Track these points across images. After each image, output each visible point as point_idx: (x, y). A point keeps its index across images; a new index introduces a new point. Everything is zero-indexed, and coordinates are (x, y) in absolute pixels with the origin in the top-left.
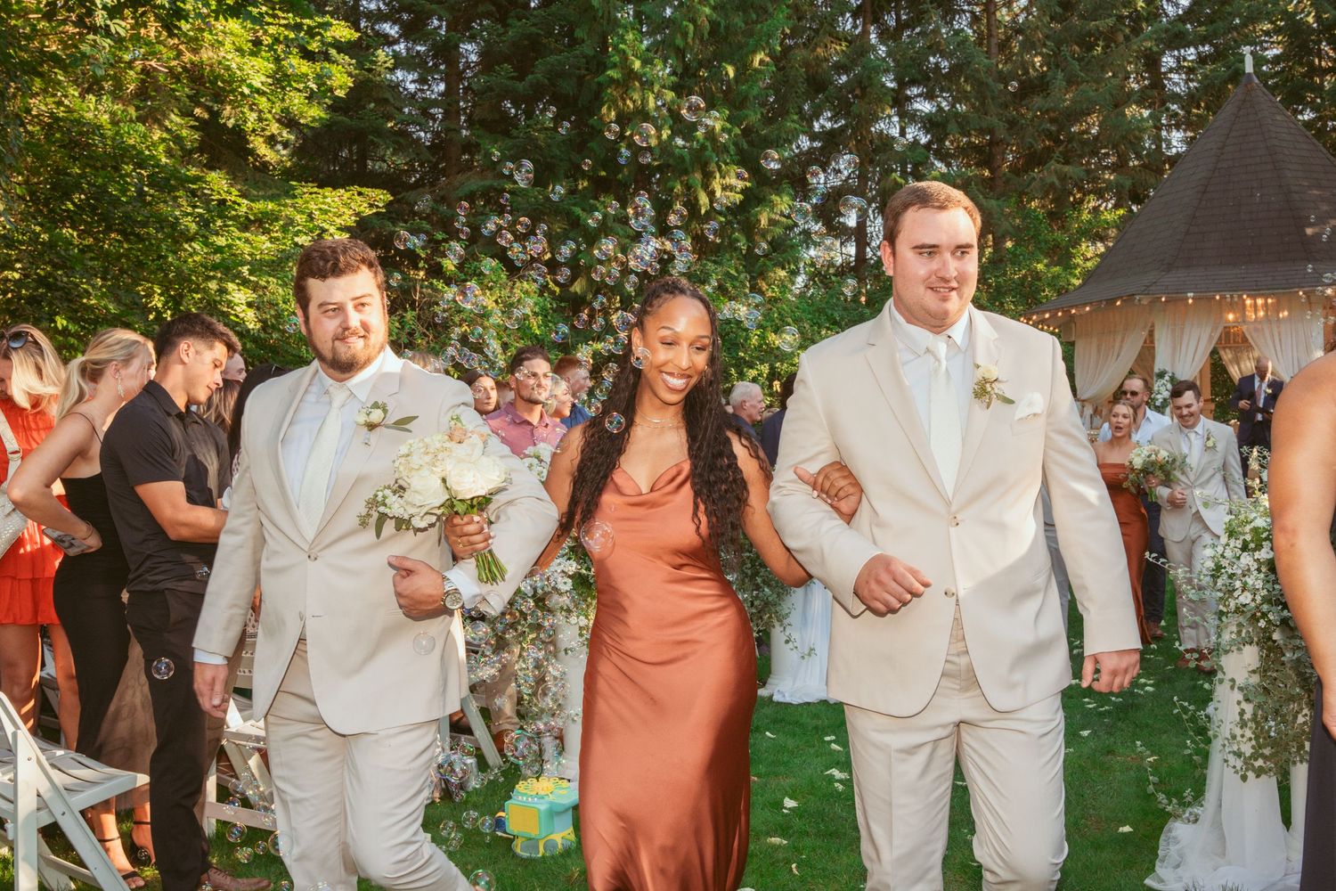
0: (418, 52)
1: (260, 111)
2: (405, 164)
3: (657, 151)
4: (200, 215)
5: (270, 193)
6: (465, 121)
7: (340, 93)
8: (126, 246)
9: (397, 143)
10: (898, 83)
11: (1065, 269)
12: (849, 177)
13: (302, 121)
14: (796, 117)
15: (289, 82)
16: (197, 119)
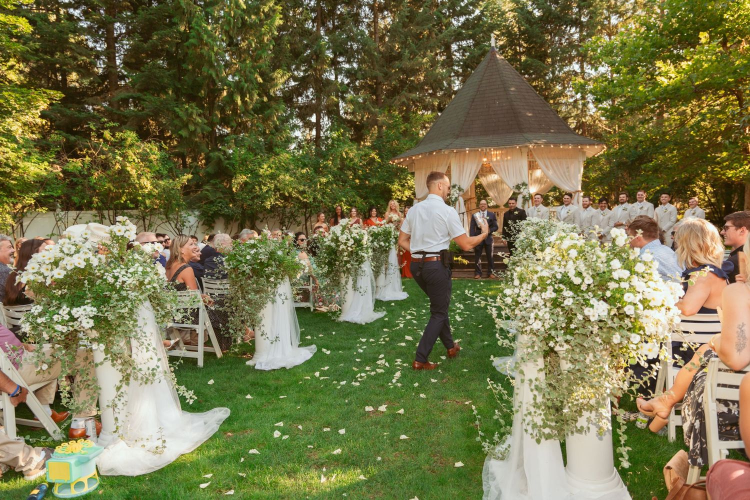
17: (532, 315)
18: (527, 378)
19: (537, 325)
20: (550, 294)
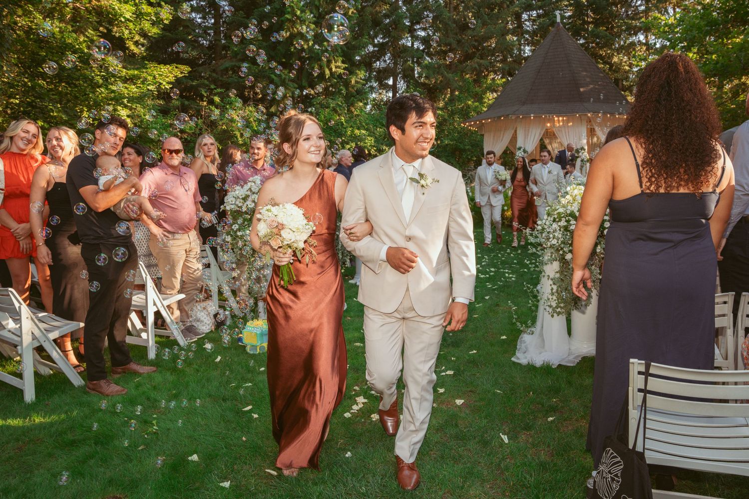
0: (202, 5)
1: (130, 29)
2: (197, 55)
3: (307, 51)
4: (103, 76)
5: (136, 67)
6: (223, 36)
7: (166, 22)
8: (69, 89)
9: (192, 45)
10: (411, 23)
11: (480, 104)
12: (390, 63)
13: (149, 34)
14: (367, 37)
15: (143, 16)
16: (101, 32)
17: (551, 236)
18: (547, 274)
19: (554, 242)
20: (563, 223)
